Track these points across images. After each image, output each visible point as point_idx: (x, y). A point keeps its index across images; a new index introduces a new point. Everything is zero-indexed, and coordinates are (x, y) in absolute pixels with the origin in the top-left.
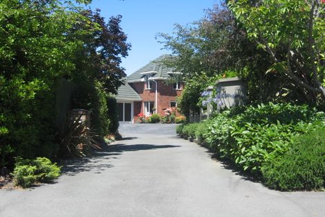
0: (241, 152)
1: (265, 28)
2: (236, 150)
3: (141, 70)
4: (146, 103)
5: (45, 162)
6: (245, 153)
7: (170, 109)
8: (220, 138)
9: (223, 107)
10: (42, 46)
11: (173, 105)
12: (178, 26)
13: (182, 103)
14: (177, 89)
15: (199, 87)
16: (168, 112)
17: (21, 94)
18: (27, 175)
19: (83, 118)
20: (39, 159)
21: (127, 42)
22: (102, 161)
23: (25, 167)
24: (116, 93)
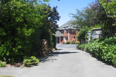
0: (104, 54)
1: (112, 10)
2: (102, 54)
3: (63, 25)
4: (65, 37)
5: (34, 58)
6: (106, 55)
7: (74, 39)
8: (95, 50)
9: (95, 38)
10: (33, 17)
11: (75, 38)
12: (77, 10)
13: (79, 37)
14: (76, 32)
15: (85, 31)
16: (73, 40)
17: (26, 34)
18: (28, 62)
19: (46, 42)
20: (32, 57)
21: (59, 15)
22: (53, 58)
23: (27, 60)
24: (55, 34)
